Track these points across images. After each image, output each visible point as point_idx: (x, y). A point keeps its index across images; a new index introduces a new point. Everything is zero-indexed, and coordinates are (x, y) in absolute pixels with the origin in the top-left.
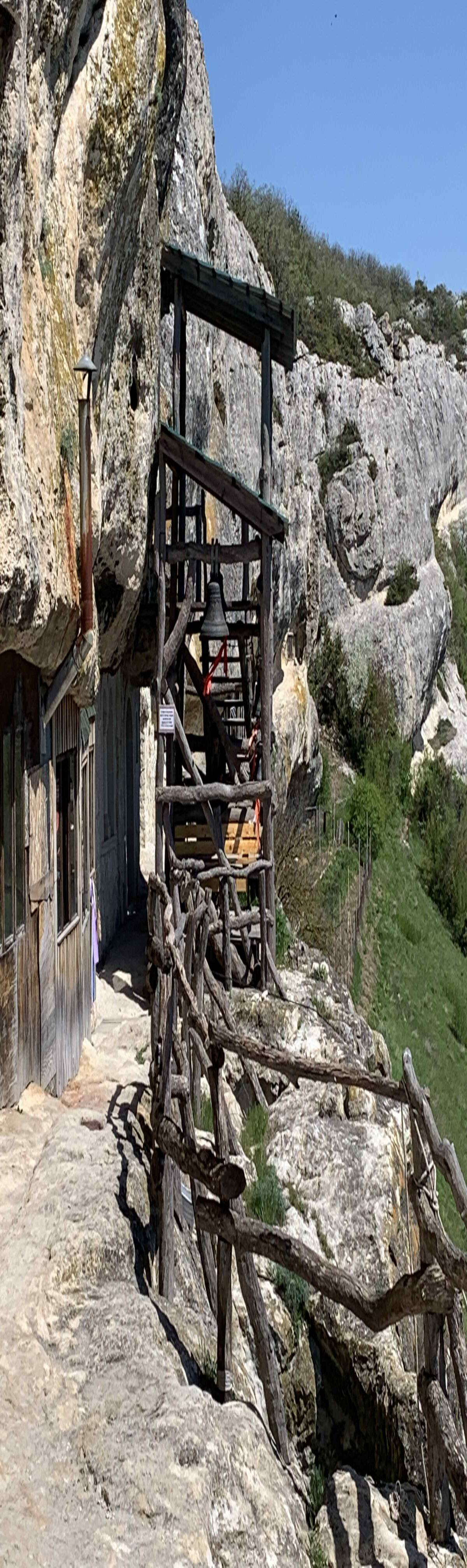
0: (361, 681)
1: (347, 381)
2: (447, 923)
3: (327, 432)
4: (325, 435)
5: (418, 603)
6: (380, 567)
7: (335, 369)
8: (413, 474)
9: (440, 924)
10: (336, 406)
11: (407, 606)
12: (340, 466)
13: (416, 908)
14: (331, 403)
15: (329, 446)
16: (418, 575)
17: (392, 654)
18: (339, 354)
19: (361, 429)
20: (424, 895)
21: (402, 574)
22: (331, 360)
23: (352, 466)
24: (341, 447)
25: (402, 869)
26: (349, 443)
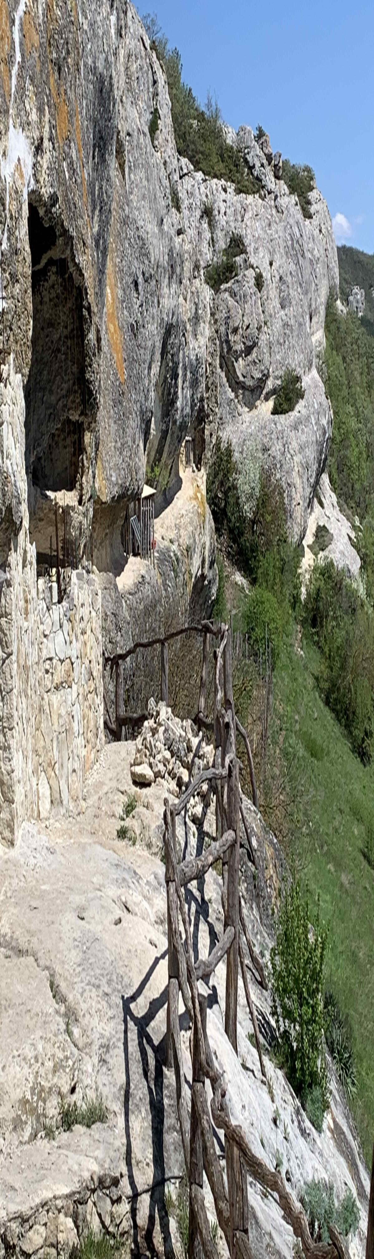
0: (253, 489)
1: (231, 196)
2: (346, 732)
3: (214, 246)
4: (211, 249)
5: (304, 411)
6: (267, 376)
7: (219, 185)
8: (295, 287)
9: (338, 734)
10: (222, 220)
11: (294, 414)
12: (227, 277)
13: (316, 719)
14: (217, 218)
15: (215, 259)
16: (303, 384)
17: (280, 461)
18: (223, 171)
19: (246, 241)
20: (322, 705)
21: (287, 384)
22: (215, 176)
23: (239, 278)
24: (227, 259)
25: (300, 680)
26: (235, 256)
